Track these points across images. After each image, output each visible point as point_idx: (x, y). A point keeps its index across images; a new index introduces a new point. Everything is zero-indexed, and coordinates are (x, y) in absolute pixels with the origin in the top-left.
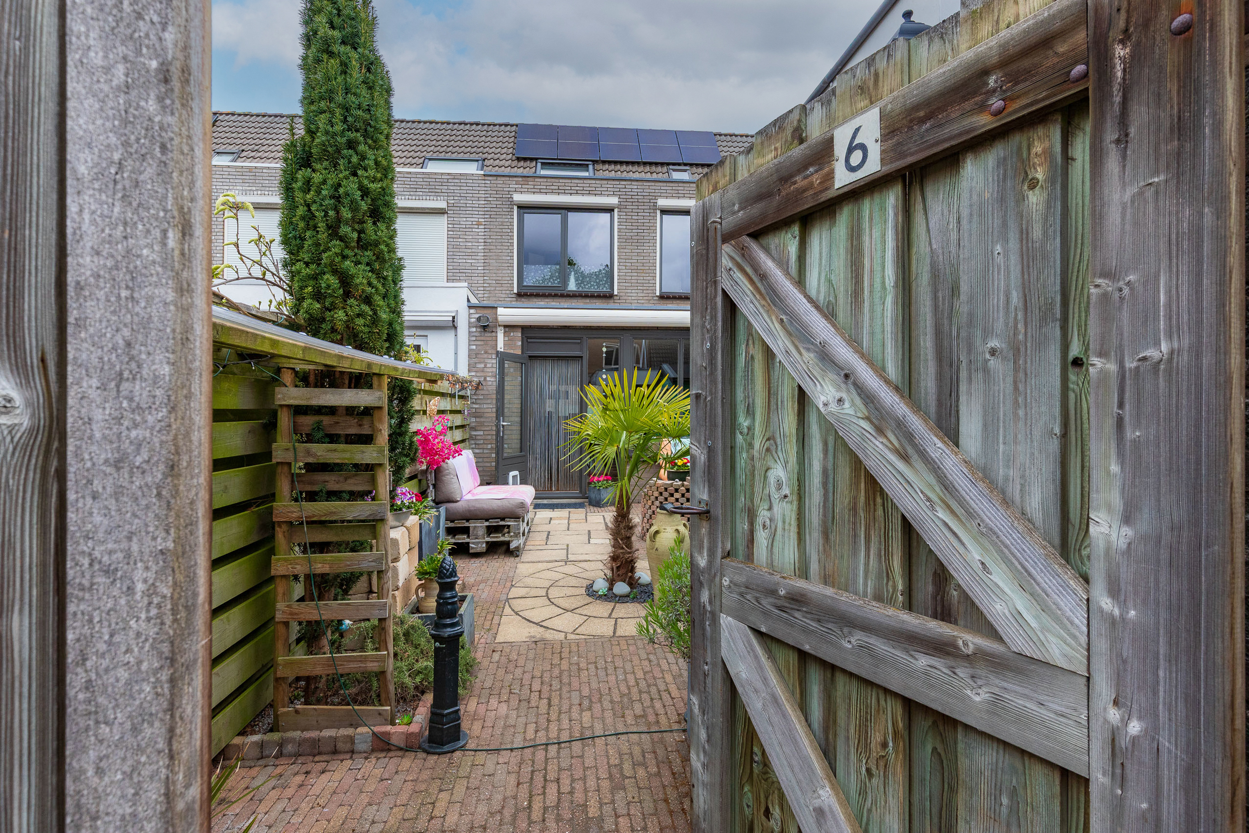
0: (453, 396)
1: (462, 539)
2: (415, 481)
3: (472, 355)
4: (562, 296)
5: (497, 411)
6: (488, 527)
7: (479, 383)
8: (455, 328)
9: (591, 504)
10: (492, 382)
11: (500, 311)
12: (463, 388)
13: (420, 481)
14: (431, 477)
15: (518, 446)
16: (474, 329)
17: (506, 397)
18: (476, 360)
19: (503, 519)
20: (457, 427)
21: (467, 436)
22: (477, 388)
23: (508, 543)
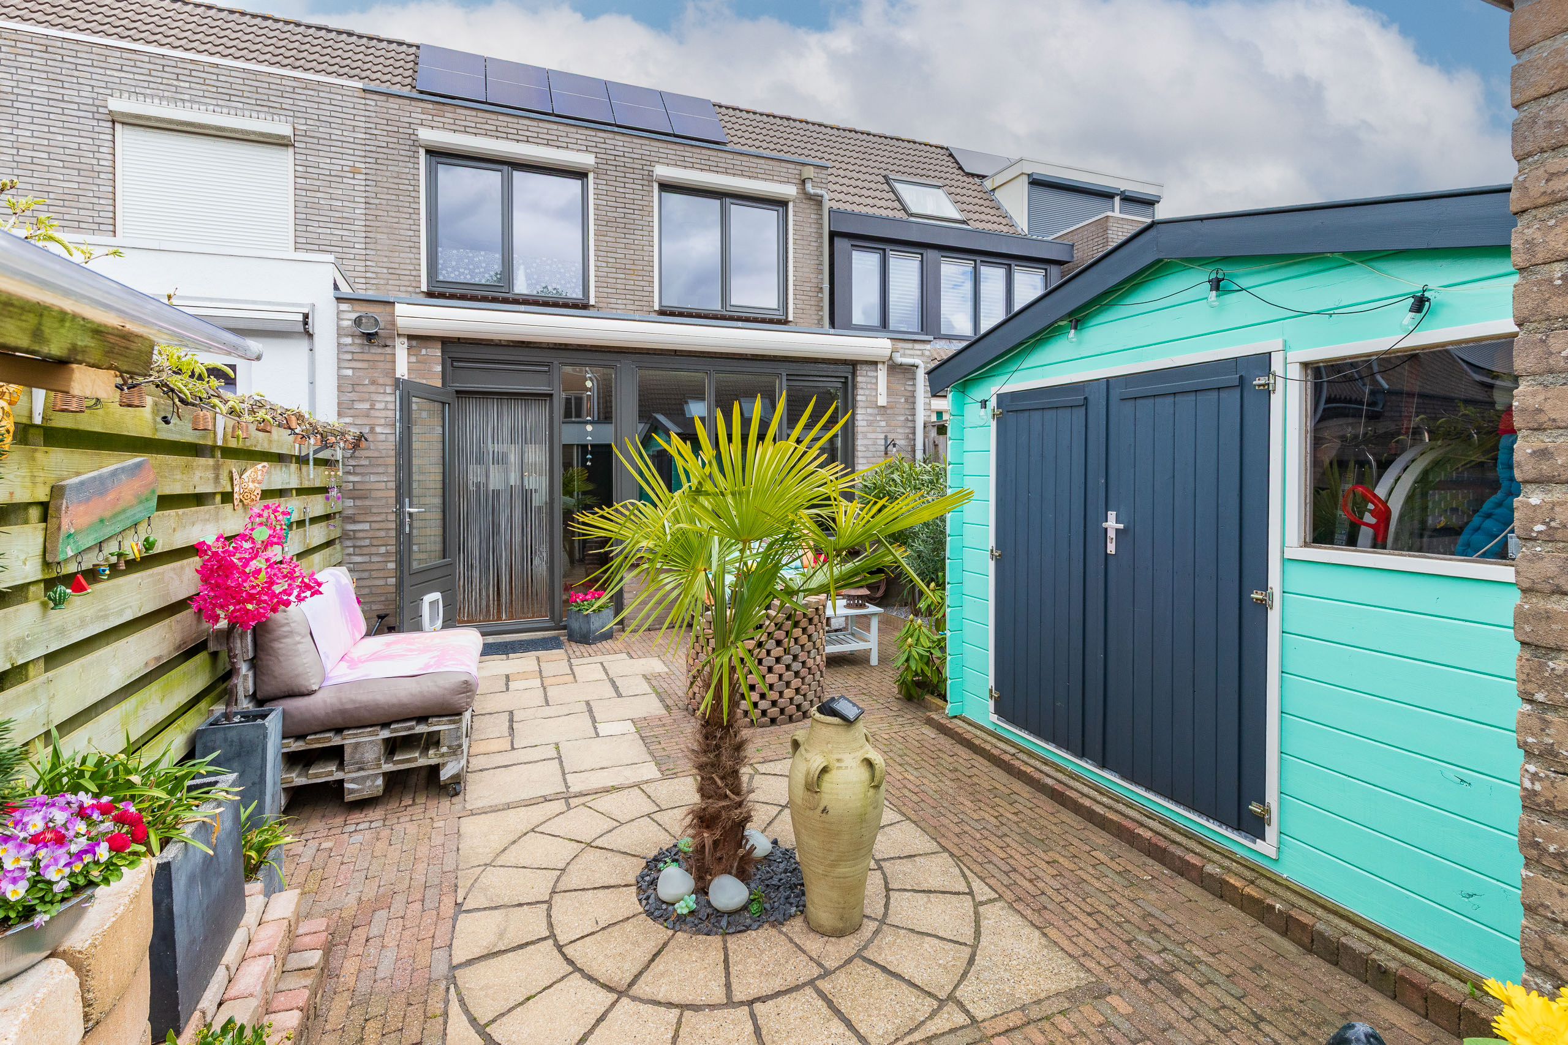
0: (302, 460)
1: (324, 773)
2: (201, 658)
3: (344, 385)
4: (506, 301)
5: (398, 488)
6: (386, 741)
7: (361, 437)
8: (310, 336)
9: (572, 638)
10: (385, 437)
11: (400, 309)
12: (325, 445)
13: (215, 655)
14: (244, 646)
15: (438, 547)
16: (349, 340)
17: (415, 461)
18: (353, 396)
19: (422, 719)
20: (314, 520)
21: (336, 533)
22: (356, 446)
23: (435, 770)
